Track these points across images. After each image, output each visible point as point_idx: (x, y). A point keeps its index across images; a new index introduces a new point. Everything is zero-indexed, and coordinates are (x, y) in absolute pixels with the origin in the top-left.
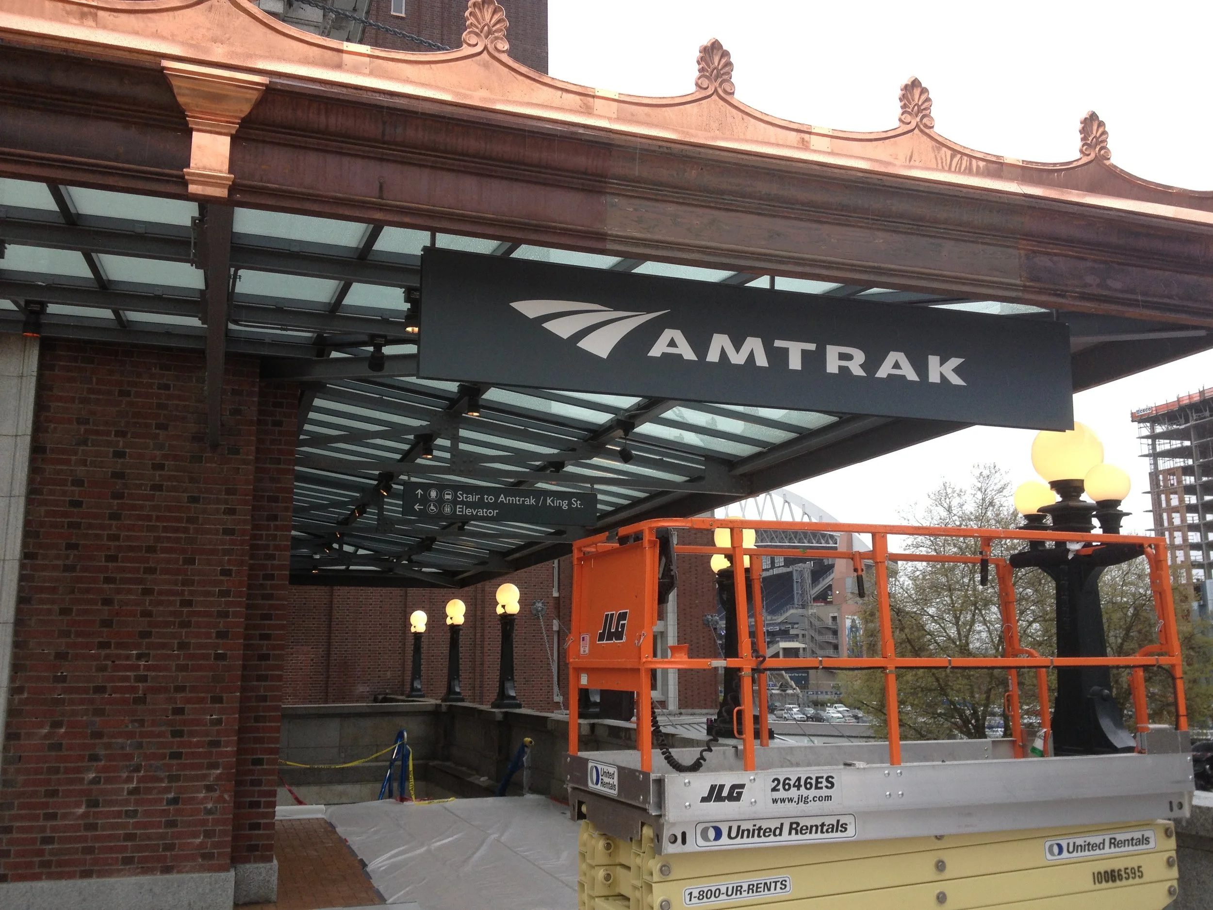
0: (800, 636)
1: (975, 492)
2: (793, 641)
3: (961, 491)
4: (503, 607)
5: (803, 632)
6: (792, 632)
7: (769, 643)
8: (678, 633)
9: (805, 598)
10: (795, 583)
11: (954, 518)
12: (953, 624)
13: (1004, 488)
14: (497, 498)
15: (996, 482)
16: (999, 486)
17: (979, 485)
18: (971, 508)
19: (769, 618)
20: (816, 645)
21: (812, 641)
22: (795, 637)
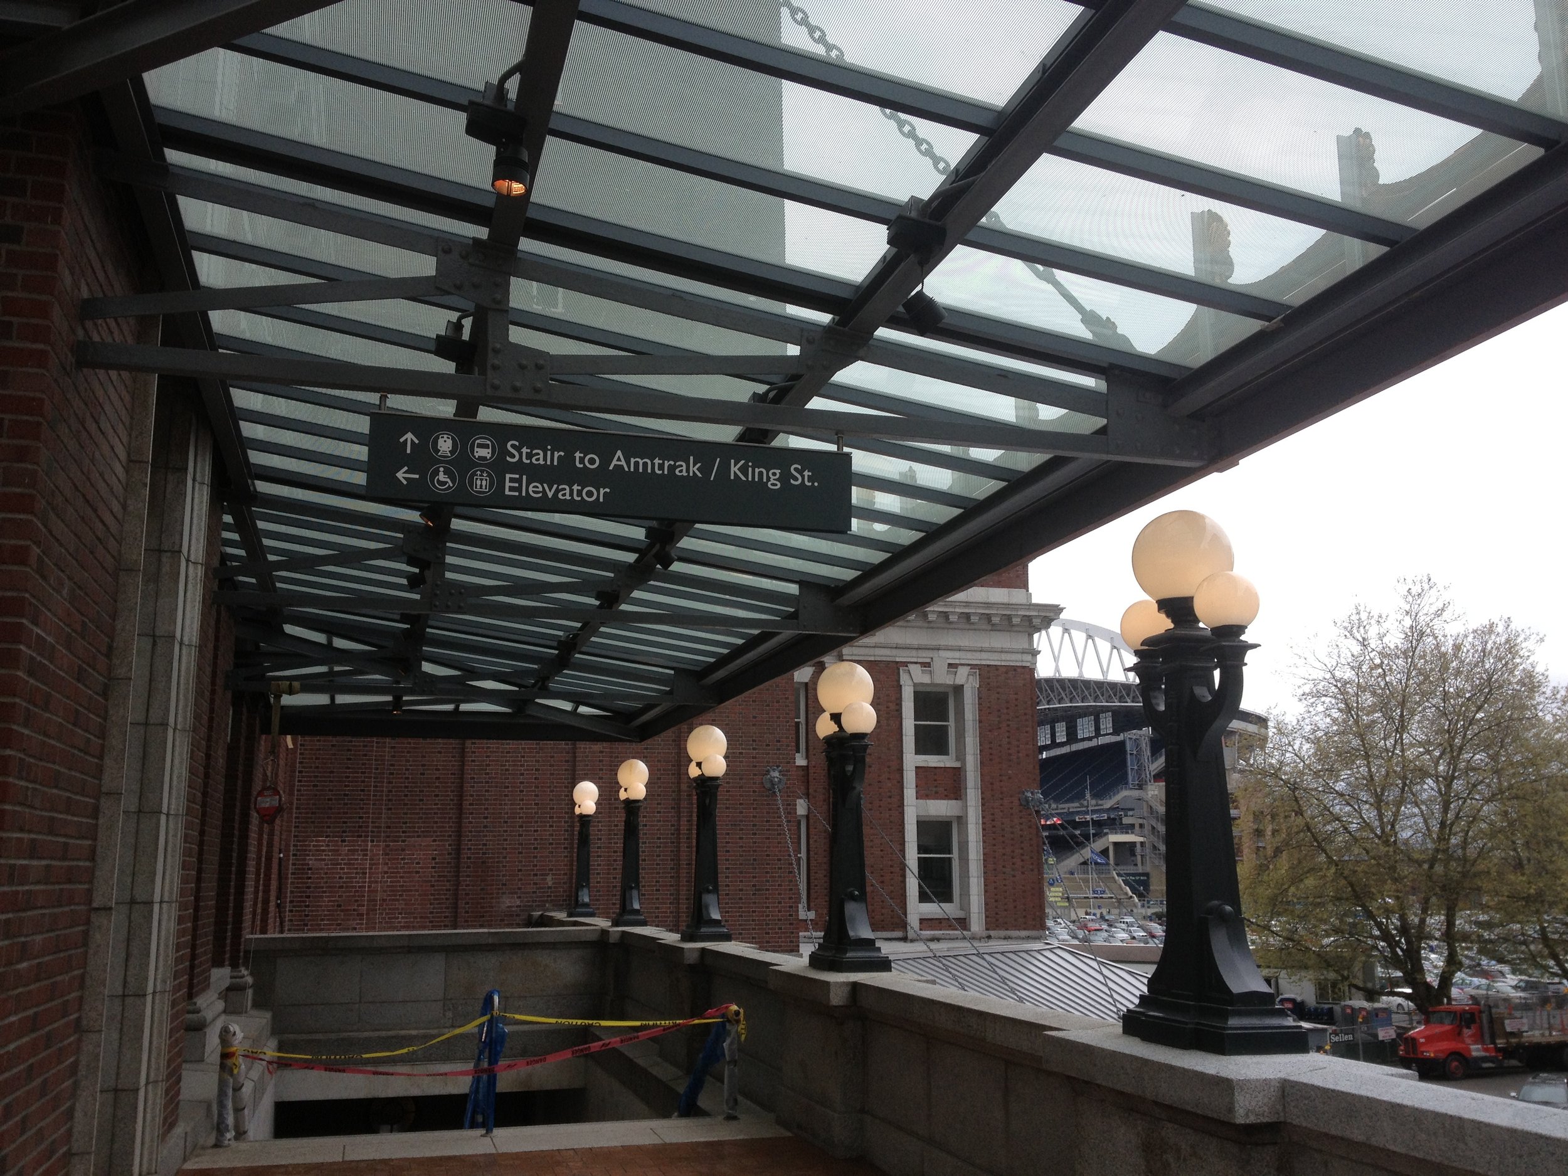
0: (1137, 827)
1: (1402, 617)
2: (1127, 833)
3: (1380, 617)
4: (699, 765)
5: (1141, 821)
6: (1126, 821)
7: (1094, 835)
8: (983, 817)
9: (1143, 776)
10: (1129, 756)
11: (1372, 655)
12: (1371, 805)
13: (1443, 610)
14: (606, 459)
15: (1430, 604)
16: (1433, 609)
17: (1407, 608)
18: (1395, 639)
19: (1094, 802)
20: (1158, 838)
21: (1153, 834)
22: (1129, 829)
